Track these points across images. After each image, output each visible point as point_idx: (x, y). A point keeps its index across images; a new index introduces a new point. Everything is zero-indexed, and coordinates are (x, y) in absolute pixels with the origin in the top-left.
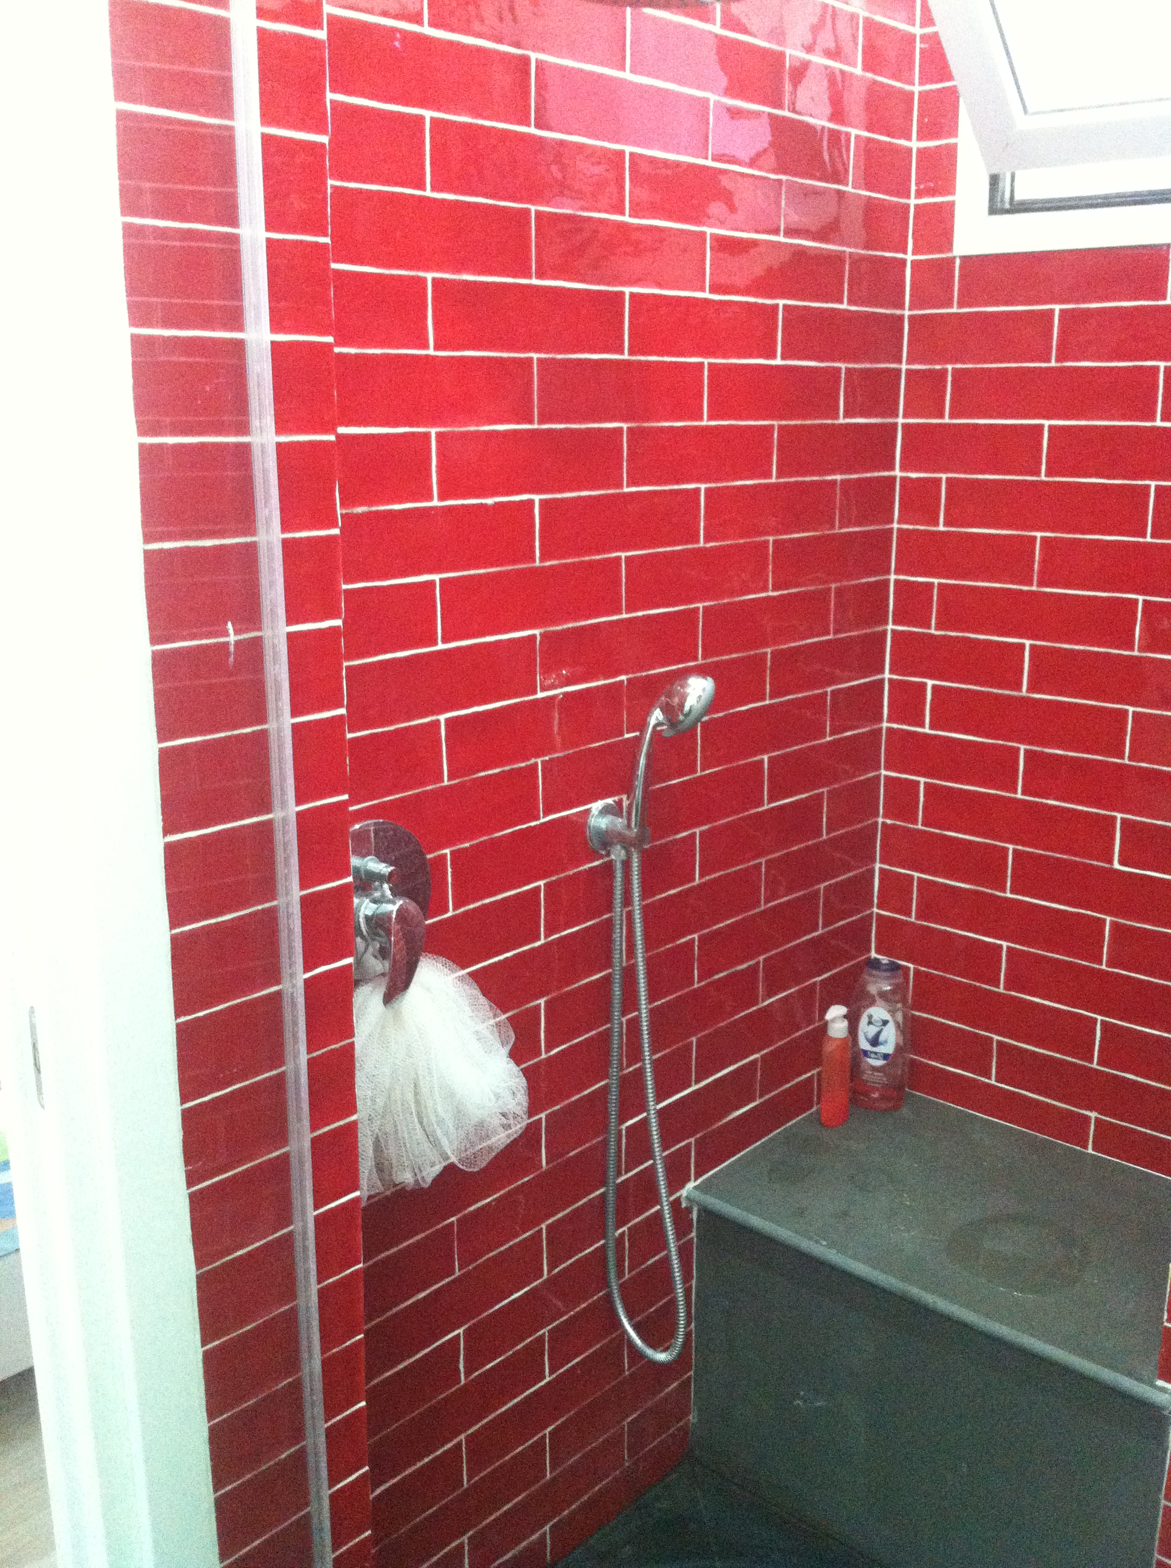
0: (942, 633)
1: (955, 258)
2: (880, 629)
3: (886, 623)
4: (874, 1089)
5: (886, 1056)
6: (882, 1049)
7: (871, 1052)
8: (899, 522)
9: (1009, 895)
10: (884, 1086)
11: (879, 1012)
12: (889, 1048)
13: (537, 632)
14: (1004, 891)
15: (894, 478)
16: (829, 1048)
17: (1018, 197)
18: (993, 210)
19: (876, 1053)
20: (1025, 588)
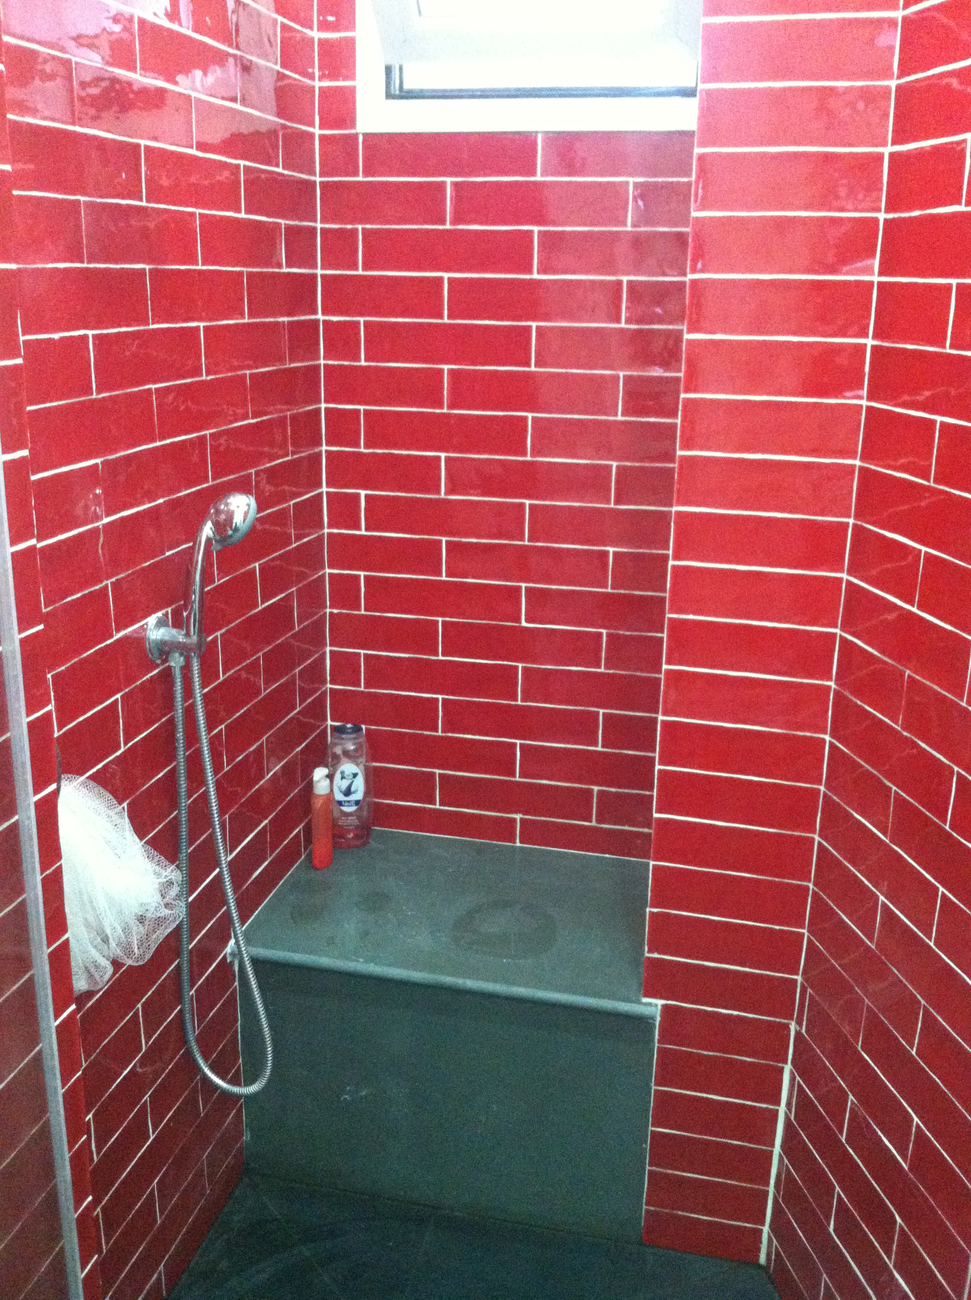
0: (371, 451)
1: (357, 134)
2: (317, 450)
3: (321, 445)
4: (349, 831)
5: (357, 803)
6: (353, 797)
7: (345, 802)
8: (325, 358)
9: (441, 658)
10: (357, 827)
11: (348, 767)
12: (359, 795)
13: (98, 461)
14: (437, 655)
15: (318, 321)
16: (318, 804)
17: (406, 86)
18: (389, 96)
19: (349, 802)
20: (438, 411)
